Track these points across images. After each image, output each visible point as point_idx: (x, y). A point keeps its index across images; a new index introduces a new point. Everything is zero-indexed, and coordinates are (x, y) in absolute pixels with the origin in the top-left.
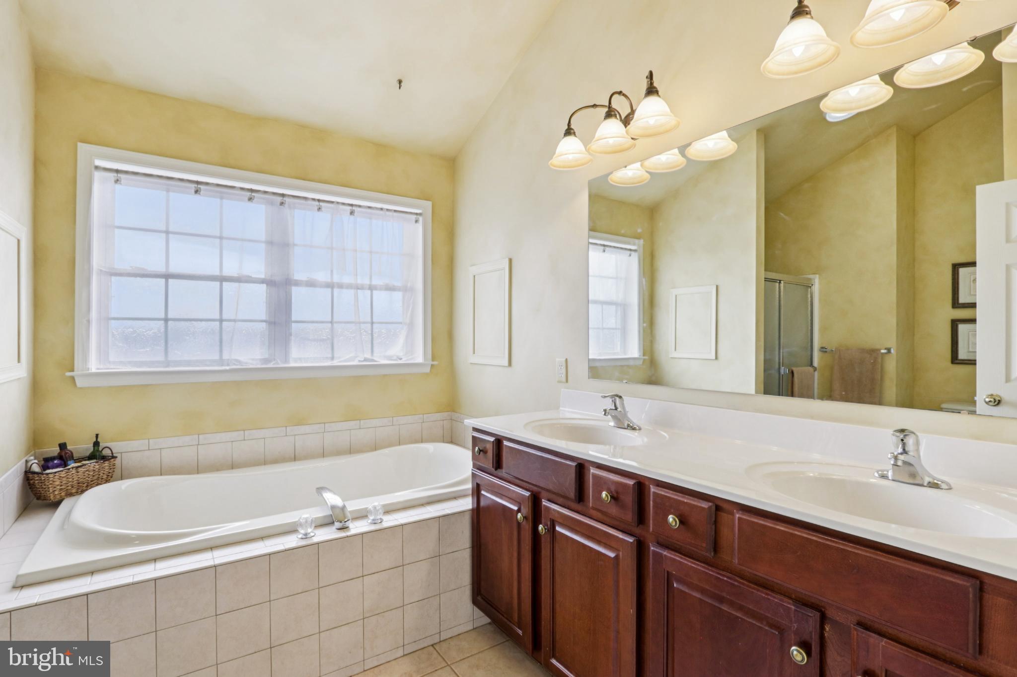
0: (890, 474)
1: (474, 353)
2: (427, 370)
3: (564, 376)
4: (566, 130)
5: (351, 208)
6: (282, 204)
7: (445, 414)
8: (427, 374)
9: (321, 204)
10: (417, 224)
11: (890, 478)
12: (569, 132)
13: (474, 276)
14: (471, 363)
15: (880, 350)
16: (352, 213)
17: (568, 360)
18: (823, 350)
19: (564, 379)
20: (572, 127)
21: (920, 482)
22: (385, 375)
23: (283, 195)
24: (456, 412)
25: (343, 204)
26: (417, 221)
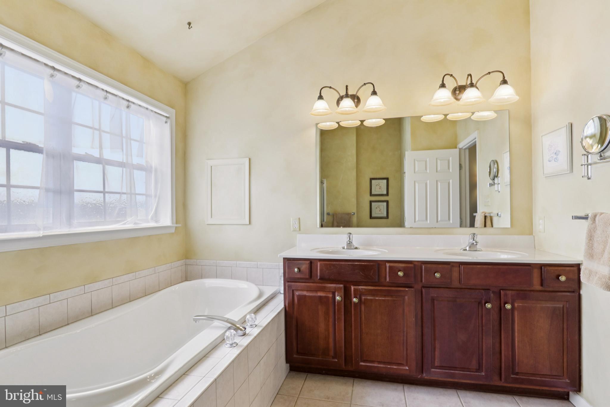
0: (468, 248)
1: (212, 217)
2: (173, 231)
3: (297, 227)
4: (319, 96)
5: (128, 103)
6: (78, 87)
7: (182, 261)
8: (172, 234)
9: (108, 95)
10: (166, 124)
11: (468, 250)
12: (321, 97)
13: (211, 166)
14: (207, 224)
15: (351, 213)
16: (128, 107)
17: (301, 219)
18: (328, 214)
19: (298, 229)
20: (322, 95)
21: (476, 250)
22: (150, 236)
23: (80, 80)
24: (190, 259)
25: (123, 99)
26: (166, 122)
